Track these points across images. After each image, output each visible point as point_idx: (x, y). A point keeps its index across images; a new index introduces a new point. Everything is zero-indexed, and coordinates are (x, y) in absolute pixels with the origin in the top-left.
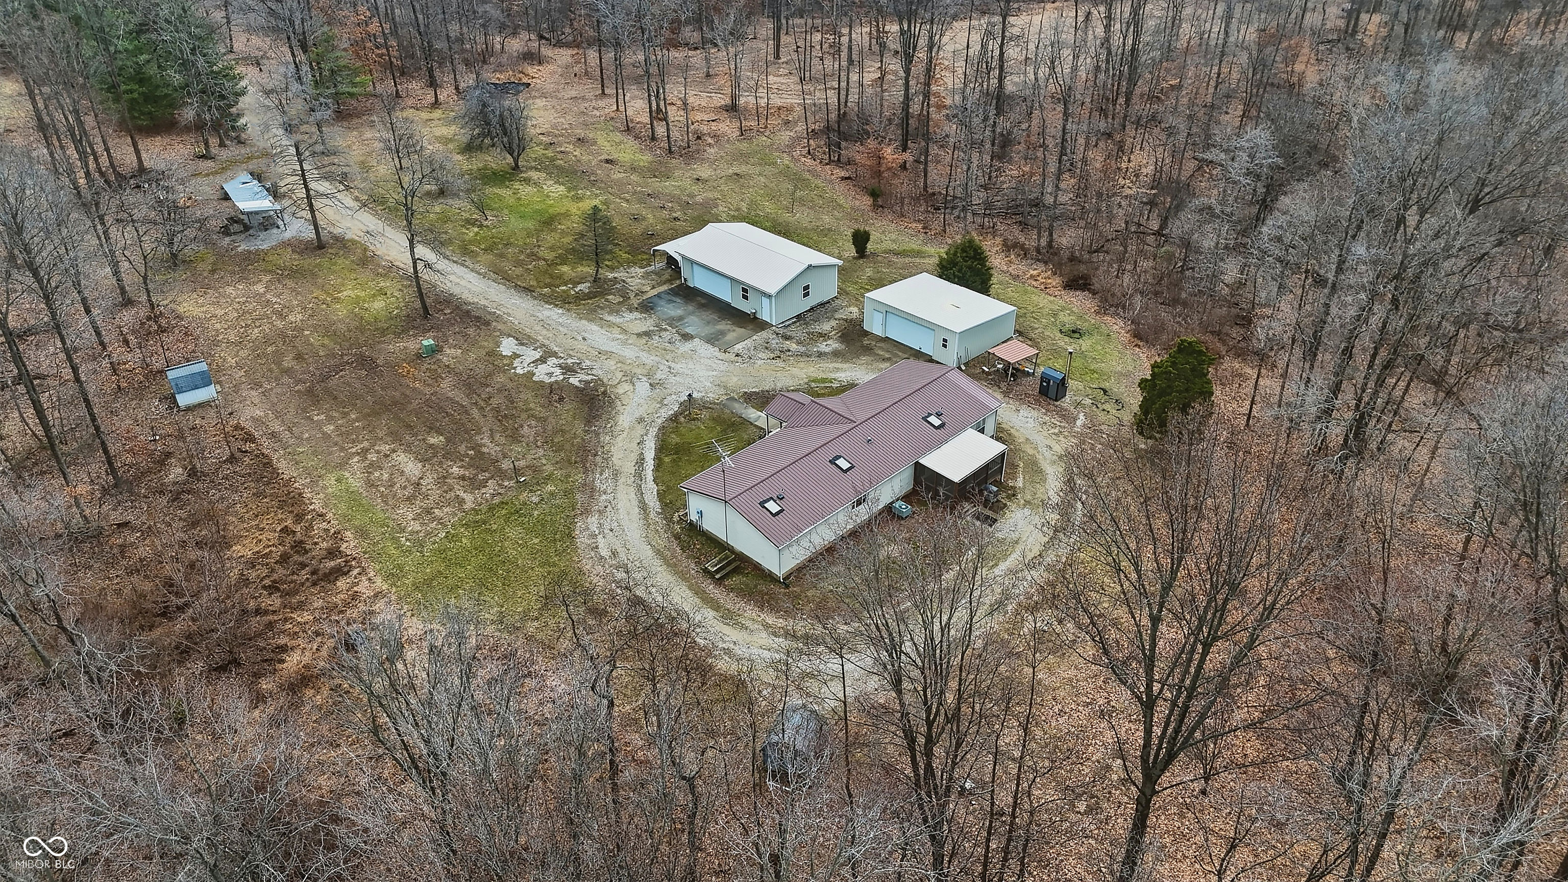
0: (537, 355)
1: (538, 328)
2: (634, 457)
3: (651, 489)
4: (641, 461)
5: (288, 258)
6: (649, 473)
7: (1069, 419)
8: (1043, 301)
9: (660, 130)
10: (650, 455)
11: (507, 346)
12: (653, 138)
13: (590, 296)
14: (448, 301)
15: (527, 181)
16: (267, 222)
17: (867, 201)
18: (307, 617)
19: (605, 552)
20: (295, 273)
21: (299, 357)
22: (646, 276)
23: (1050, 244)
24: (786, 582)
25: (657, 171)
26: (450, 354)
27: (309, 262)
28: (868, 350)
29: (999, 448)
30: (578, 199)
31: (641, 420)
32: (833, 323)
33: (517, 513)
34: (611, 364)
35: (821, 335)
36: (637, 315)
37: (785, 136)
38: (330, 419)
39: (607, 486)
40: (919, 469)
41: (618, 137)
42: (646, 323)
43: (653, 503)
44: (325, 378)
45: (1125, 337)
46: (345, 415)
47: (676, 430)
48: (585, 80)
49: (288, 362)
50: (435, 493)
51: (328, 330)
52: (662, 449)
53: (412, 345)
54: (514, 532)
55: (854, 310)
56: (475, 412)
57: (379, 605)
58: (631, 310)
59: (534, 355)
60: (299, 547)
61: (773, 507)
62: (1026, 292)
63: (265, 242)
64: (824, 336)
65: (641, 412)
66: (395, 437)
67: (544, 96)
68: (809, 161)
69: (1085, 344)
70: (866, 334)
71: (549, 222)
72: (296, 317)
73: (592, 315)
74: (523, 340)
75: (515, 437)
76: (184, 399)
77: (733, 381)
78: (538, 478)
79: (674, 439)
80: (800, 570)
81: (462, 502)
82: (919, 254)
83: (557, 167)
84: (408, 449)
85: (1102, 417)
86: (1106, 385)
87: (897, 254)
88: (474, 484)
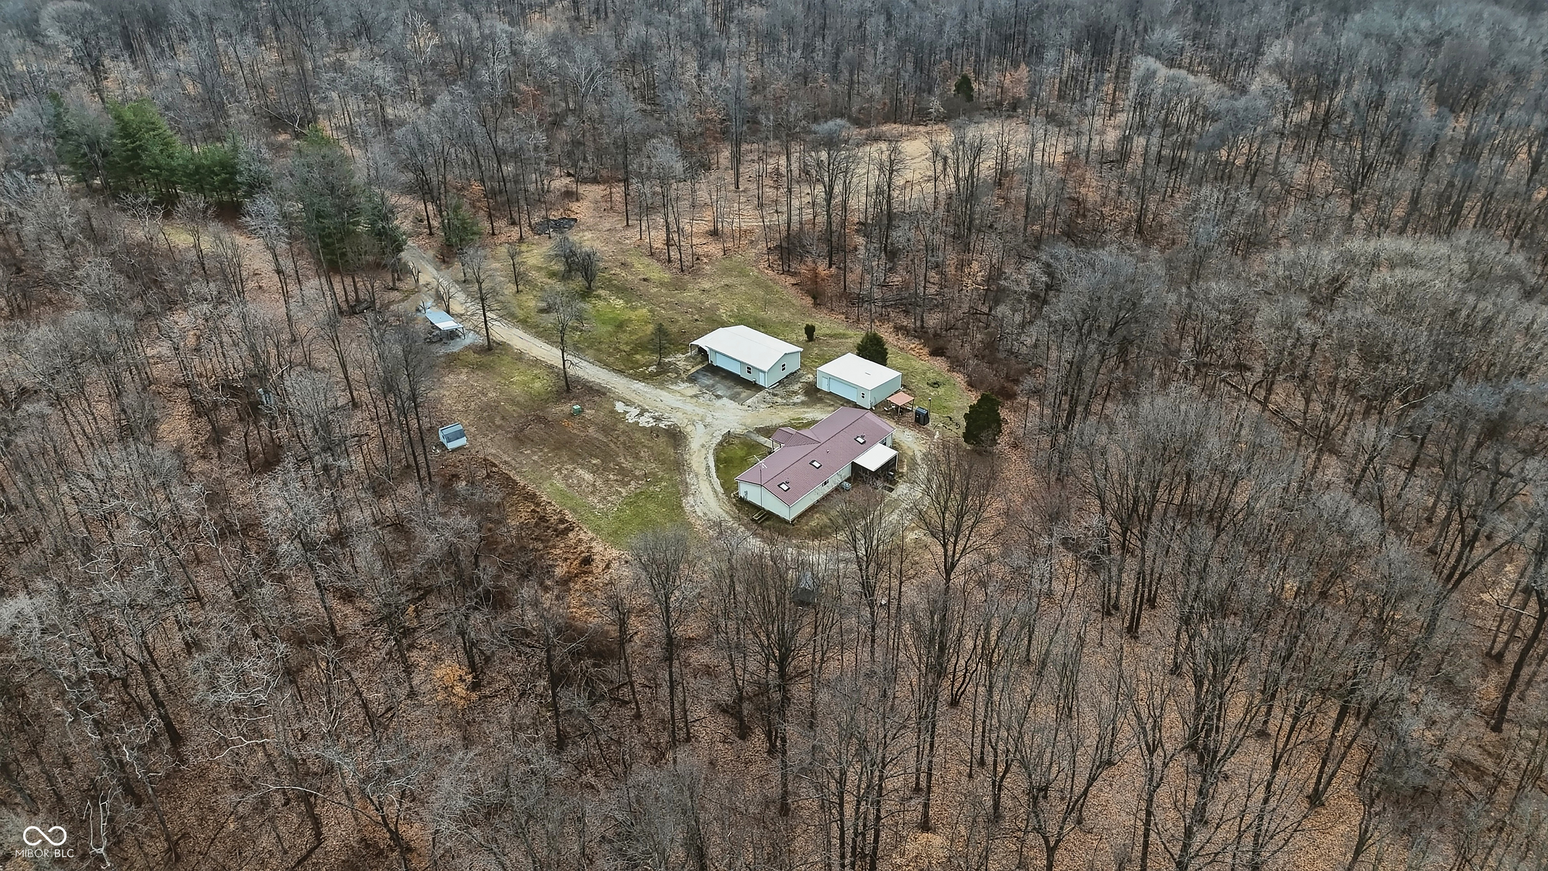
0: (638, 411)
1: (633, 395)
2: (704, 465)
3: (717, 482)
4: (708, 468)
5: (472, 357)
6: (714, 475)
7: (931, 435)
8: (918, 364)
9: (674, 254)
10: (712, 464)
11: (620, 407)
12: (669, 261)
13: (658, 374)
14: (578, 380)
15: (599, 297)
16: (452, 335)
17: (809, 301)
18: (558, 551)
19: (701, 514)
20: (480, 367)
21: (503, 418)
22: (687, 359)
23: (922, 327)
24: (793, 523)
25: (677, 285)
26: (589, 413)
27: (485, 359)
28: (820, 400)
29: (893, 453)
30: (634, 309)
31: (703, 446)
32: (800, 385)
33: (650, 497)
34: (679, 414)
35: (794, 392)
36: (687, 384)
37: (752, 253)
38: (534, 453)
39: (694, 481)
40: (854, 465)
41: (647, 260)
42: (695, 390)
43: (720, 490)
44: (522, 430)
45: (963, 385)
46: (541, 450)
47: (723, 450)
48: (612, 214)
49: (498, 421)
50: (605, 490)
51: (513, 401)
52: (717, 461)
53: (566, 408)
54: (652, 506)
55: (811, 376)
56: (612, 445)
57: (594, 544)
58: (683, 382)
59: (635, 411)
60: (542, 519)
61: (784, 487)
62: (908, 359)
63: (456, 347)
64: (795, 393)
65: (702, 441)
66: (573, 461)
67: (589, 229)
68: (770, 272)
69: (941, 390)
70: (819, 390)
71: (621, 326)
72: (492, 395)
73: (661, 385)
74: (628, 403)
75: (637, 458)
76: (451, 446)
77: (749, 422)
78: (657, 481)
79: (723, 455)
80: (800, 516)
81: (620, 493)
82: (844, 336)
83: (614, 285)
84: (583, 467)
85: (949, 433)
86: (951, 415)
87: (831, 336)
88: (625, 484)
